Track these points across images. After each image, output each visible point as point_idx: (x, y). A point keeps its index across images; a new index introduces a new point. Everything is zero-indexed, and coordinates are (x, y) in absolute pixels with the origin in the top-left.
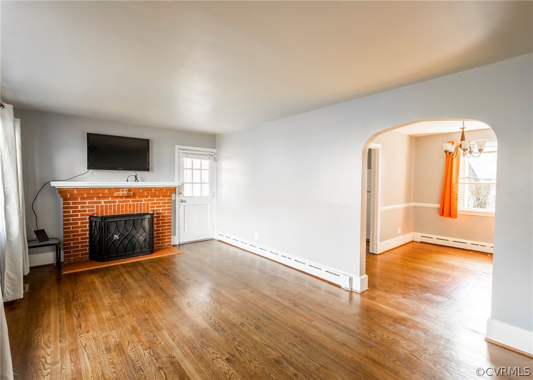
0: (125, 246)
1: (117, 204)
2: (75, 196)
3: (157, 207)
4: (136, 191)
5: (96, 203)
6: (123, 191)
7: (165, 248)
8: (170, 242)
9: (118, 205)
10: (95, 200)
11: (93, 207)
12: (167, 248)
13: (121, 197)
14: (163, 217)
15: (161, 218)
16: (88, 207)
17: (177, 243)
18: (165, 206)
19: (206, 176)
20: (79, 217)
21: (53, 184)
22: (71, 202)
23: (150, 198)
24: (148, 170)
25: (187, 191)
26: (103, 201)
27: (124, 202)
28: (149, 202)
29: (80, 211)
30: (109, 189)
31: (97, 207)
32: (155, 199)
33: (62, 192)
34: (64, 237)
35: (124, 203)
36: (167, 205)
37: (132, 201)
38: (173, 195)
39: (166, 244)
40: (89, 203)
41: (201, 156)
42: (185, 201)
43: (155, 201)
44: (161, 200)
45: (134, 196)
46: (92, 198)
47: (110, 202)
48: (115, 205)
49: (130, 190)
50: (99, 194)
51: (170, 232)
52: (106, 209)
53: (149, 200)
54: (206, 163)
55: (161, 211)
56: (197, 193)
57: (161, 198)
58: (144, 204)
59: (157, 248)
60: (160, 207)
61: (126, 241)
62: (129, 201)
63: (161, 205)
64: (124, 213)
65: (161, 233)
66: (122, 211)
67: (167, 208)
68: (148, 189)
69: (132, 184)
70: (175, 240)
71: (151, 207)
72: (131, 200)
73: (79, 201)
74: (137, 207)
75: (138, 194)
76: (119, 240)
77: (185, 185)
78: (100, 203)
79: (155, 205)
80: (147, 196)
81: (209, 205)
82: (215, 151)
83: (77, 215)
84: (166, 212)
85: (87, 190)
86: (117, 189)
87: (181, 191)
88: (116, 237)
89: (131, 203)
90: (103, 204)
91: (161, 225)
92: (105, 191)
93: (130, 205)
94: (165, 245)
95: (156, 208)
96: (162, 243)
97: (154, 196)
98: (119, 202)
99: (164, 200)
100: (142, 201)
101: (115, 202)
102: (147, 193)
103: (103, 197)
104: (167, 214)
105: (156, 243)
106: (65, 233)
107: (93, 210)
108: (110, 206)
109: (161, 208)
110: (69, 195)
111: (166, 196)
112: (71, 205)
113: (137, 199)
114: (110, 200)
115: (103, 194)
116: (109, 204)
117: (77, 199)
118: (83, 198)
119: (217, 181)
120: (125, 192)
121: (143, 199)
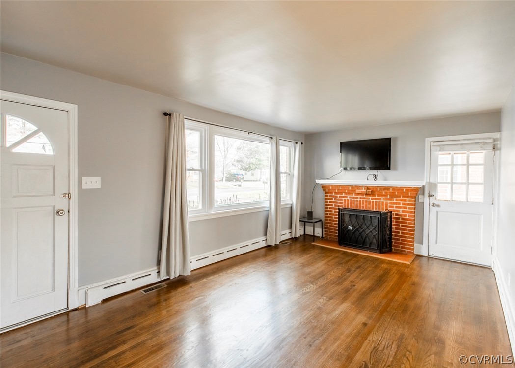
0: (357, 237)
1: (359, 200)
2: (331, 191)
3: (396, 207)
4: (374, 190)
5: (344, 197)
6: (362, 188)
7: (403, 254)
8: (413, 249)
9: (360, 201)
10: (343, 195)
11: (342, 200)
12: (406, 254)
13: (362, 194)
14: (403, 219)
15: (400, 220)
16: (339, 200)
17: (425, 254)
18: (406, 208)
19: (478, 174)
20: (333, 207)
21: (318, 181)
22: (329, 195)
23: (389, 198)
24: (388, 168)
25: (442, 193)
26: (348, 196)
27: (364, 198)
28: (388, 201)
29: (334, 202)
30: (352, 186)
31: (345, 200)
32: (395, 198)
33: (324, 187)
34: (325, 219)
35: (365, 200)
36: (408, 207)
37: (372, 199)
38: (420, 196)
39: (407, 250)
40: (340, 197)
41: (464, 146)
42: (438, 206)
43: (395, 201)
44: (401, 200)
45: (373, 193)
46: (341, 193)
47: (353, 198)
48: (357, 201)
49: (368, 188)
50: (346, 190)
51: (413, 238)
52: (351, 203)
53: (388, 200)
54: (478, 157)
55: (401, 213)
56: (459, 195)
57: (401, 198)
58: (383, 203)
59: (395, 251)
60: (400, 208)
61: (358, 233)
62: (368, 199)
63: (401, 205)
64: (365, 209)
65: (401, 236)
66: (363, 207)
67: (408, 210)
68: (386, 188)
69: (372, 183)
70: (422, 250)
71: (390, 207)
72: (370, 197)
73: (334, 195)
74: (376, 205)
75: (376, 193)
76: (352, 230)
77: (439, 185)
78: (346, 197)
79: (395, 206)
80: (386, 196)
81: (482, 216)
83: (332, 205)
84: (408, 214)
85: (338, 186)
86: (358, 187)
87: (432, 193)
88: (350, 228)
89: (370, 200)
90: (348, 199)
91: (400, 227)
92: (349, 188)
93: (370, 202)
94: (405, 251)
95: (395, 209)
96: (402, 247)
97: (393, 195)
98: (361, 198)
99: (405, 201)
100: (381, 199)
101: (357, 198)
102: (386, 192)
103: (349, 193)
104: (408, 217)
105: (394, 246)
106: (325, 217)
107: (341, 203)
108: (354, 201)
109: (401, 210)
110: (327, 189)
111: (408, 197)
112: (329, 197)
113: (376, 197)
114: (354, 196)
115: (348, 190)
116: (352, 199)
117: (332, 193)
118: (336, 193)
120: (364, 190)
121: (382, 198)
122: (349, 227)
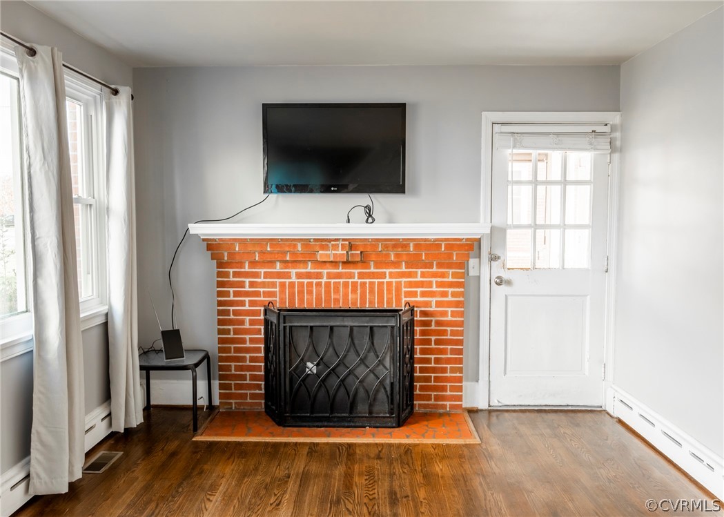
0: (332, 392)
1: (324, 280)
2: (238, 259)
3: (424, 294)
4: (369, 249)
5: (279, 275)
6: (335, 247)
7: (441, 415)
8: (460, 398)
9: (328, 284)
10: (278, 268)
11: (274, 285)
12: (448, 414)
13: (334, 263)
14: (438, 323)
15: (433, 327)
16: (263, 285)
17: (482, 404)
18: (444, 294)
19: (580, 203)
20: (247, 307)
21: (196, 229)
22: (231, 271)
23: (404, 269)
24: (400, 189)
25: (516, 252)
26: (293, 271)
27: (339, 276)
28: (404, 280)
29: (247, 294)
30: (306, 242)
31: (283, 285)
32: (419, 271)
33: (213, 246)
34: (221, 350)
35: (341, 280)
36: (451, 290)
37: (361, 276)
38: (473, 262)
39: (448, 403)
40: (267, 275)
41: (561, 138)
42: (509, 283)
43: (419, 279)
44: (435, 275)
45: (364, 261)
46: (272, 263)
47: (309, 275)
48: (319, 284)
49: (351, 245)
50: (285, 253)
51: (460, 370)
52: (301, 292)
53: (403, 275)
54: (582, 162)
55: (433, 308)
56: (549, 258)
57: (435, 269)
58: (389, 284)
59: (422, 410)
60: (432, 294)
61: (334, 382)
62: (351, 276)
63: (434, 288)
64: (341, 306)
65: (434, 370)
66: (337, 301)
67: (450, 298)
68: (399, 244)
69: (360, 229)
70: (476, 396)
71: (408, 294)
72: (356, 271)
73: (247, 269)
74: (372, 291)
75: (373, 257)
76: (318, 375)
77: (508, 231)
78: (288, 275)
79: (419, 290)
80: (396, 264)
81: (588, 297)
82: (614, 118)
83: (243, 304)
84: (449, 310)
85: (260, 242)
86: (323, 243)
87: (497, 252)
88: (311, 367)
89: (356, 279)
90: (294, 279)
91: (433, 346)
92: (295, 246)
93: (354, 284)
94: (444, 407)
95: (419, 299)
96: (437, 398)
97: (414, 262)
98: (330, 276)
99: (443, 275)
100: (383, 275)
101: (319, 276)
102: (397, 255)
103: (295, 263)
104: (450, 318)
105: (421, 397)
106: (221, 341)
107: (273, 294)
108: (310, 284)
109: (434, 300)
110: (226, 254)
111: (449, 266)
112: (231, 279)
113: (372, 270)
114: (309, 270)
115: (293, 254)
116: (306, 281)
117: (241, 265)
118: (253, 264)
119: (620, 219)
120: (340, 252)
121: (387, 271)
122: (309, 365)
